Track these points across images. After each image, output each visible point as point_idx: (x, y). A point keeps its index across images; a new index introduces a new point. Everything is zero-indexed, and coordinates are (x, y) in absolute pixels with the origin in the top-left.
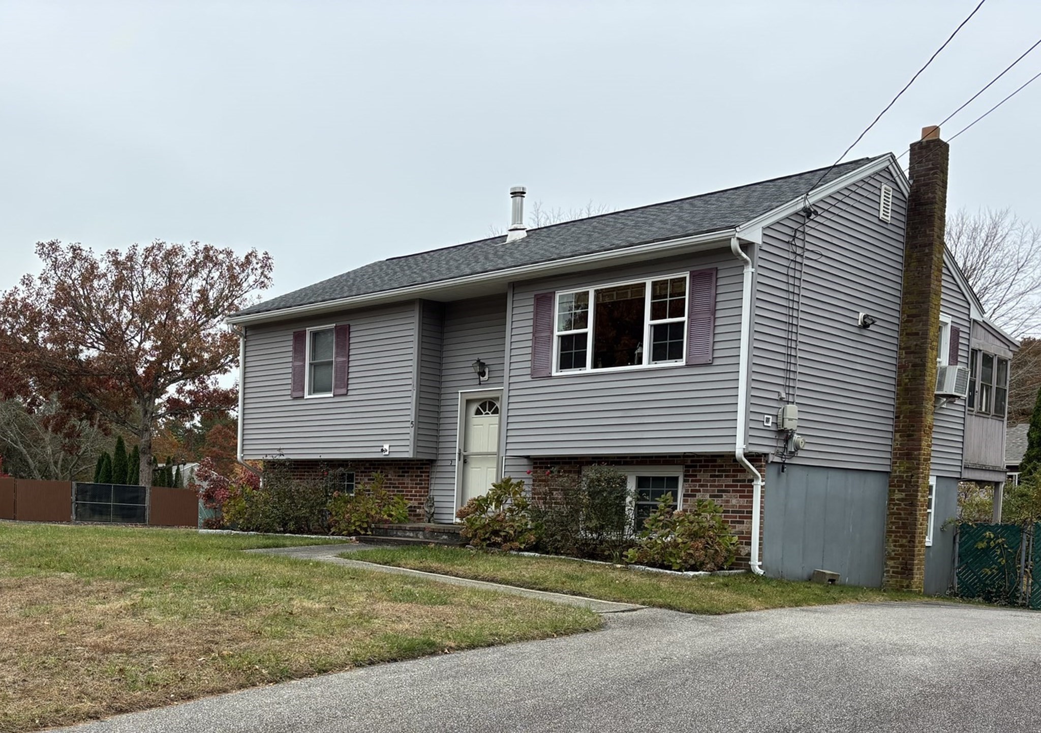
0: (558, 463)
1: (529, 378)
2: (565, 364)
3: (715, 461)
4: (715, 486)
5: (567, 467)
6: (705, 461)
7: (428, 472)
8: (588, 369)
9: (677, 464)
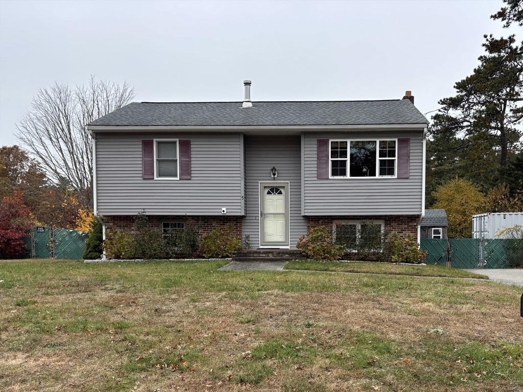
0: (322, 219)
1: (316, 179)
2: (334, 173)
3: (399, 218)
4: (399, 228)
5: (326, 221)
6: (395, 218)
7: (241, 223)
8: (348, 176)
9: (382, 219)
